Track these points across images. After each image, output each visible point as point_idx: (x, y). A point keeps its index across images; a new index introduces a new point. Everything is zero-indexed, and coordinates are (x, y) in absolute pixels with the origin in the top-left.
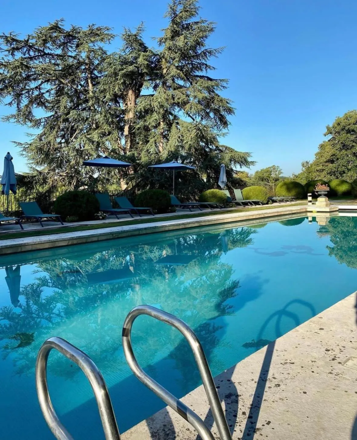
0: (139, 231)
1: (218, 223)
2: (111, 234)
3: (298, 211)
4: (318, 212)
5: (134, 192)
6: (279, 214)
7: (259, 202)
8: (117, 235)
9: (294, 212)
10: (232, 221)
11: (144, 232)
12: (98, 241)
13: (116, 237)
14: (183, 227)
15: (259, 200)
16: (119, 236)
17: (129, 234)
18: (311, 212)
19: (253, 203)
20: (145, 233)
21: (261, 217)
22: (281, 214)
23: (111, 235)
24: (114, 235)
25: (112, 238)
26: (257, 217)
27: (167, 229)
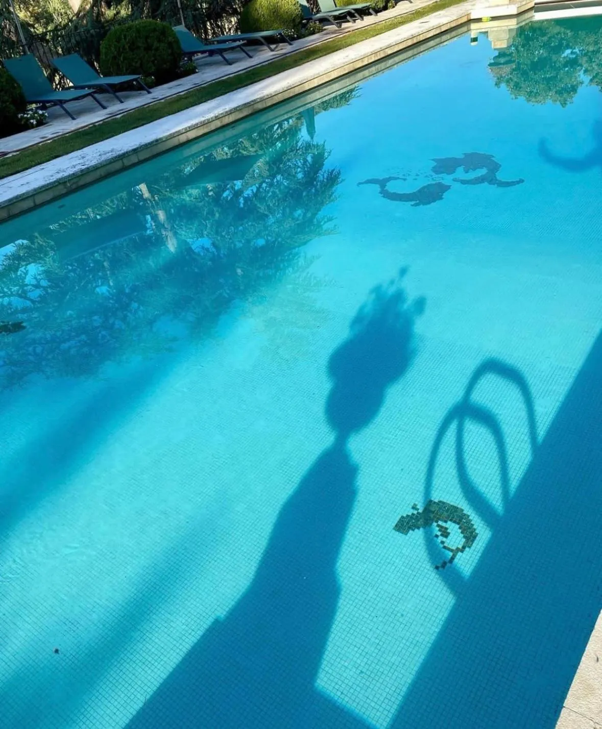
0: (122, 159)
1: (291, 95)
2: (60, 183)
3: (453, 25)
4: (494, 19)
5: (100, 14)
6: (415, 41)
7: (368, 8)
8: (74, 183)
9: (443, 29)
10: (320, 83)
11: (134, 159)
12: (36, 207)
13: (74, 186)
14: (218, 124)
15: (368, 4)
16: (81, 183)
17: (102, 172)
18: (479, 20)
19: (356, 15)
20: (136, 160)
21: (379, 57)
22: (418, 40)
23: (61, 187)
24: (68, 185)
25: (64, 191)
26: (371, 61)
27: (183, 138)
